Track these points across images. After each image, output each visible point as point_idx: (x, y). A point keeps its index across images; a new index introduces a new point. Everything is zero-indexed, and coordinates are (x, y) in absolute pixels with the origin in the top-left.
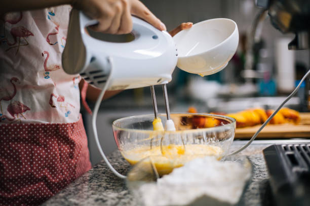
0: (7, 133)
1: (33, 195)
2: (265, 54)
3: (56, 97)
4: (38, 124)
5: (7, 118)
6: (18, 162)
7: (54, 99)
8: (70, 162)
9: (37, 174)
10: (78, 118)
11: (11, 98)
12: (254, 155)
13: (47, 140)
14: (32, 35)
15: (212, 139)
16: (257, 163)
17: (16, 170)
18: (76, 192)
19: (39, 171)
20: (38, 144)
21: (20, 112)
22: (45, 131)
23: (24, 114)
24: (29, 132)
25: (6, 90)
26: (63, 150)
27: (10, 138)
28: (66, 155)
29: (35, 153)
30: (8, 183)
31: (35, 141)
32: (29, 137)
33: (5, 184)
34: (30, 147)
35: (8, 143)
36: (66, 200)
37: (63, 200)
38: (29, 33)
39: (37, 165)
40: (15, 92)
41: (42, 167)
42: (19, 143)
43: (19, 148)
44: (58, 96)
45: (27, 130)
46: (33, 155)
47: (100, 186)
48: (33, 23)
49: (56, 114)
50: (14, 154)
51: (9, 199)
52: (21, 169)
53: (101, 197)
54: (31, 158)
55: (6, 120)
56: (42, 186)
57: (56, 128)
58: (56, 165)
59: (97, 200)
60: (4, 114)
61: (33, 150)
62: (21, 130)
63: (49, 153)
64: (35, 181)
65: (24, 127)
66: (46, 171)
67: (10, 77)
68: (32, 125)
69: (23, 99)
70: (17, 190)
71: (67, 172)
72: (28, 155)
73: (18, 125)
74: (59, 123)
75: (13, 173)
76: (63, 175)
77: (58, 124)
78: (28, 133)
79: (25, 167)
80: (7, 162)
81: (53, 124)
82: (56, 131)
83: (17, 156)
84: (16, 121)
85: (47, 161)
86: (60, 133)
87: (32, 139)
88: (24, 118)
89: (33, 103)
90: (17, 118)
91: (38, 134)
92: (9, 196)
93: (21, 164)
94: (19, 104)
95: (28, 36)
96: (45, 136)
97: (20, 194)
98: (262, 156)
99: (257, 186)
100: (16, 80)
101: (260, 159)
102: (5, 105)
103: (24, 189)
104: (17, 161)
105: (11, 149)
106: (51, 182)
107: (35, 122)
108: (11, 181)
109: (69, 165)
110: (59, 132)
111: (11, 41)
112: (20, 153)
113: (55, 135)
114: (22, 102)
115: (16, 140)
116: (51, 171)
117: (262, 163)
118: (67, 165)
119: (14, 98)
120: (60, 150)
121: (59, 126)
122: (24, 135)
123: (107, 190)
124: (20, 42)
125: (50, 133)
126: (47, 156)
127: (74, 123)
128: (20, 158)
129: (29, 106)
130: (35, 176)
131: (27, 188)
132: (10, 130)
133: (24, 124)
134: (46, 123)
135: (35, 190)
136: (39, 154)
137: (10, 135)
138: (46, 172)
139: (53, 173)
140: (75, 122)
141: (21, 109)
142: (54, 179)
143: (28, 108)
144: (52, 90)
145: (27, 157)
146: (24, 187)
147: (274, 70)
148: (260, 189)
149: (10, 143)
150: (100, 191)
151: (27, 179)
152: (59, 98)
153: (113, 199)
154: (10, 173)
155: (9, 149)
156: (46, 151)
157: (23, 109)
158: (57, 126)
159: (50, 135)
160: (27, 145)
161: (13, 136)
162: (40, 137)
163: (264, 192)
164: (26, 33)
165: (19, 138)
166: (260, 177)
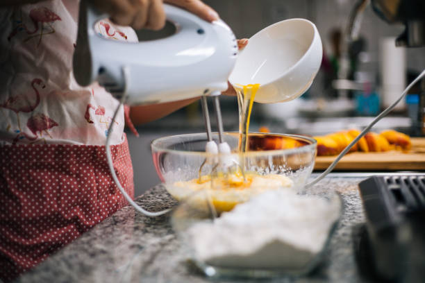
0: (26, 157)
1: (60, 242)
2: (365, 58)
3: (94, 108)
4: (68, 145)
5: (27, 136)
6: (40, 196)
7: (92, 112)
8: (111, 198)
9: (65, 213)
10: (122, 138)
11: (32, 109)
12: (346, 192)
13: (81, 168)
14: (59, 18)
15: (280, 167)
16: (351, 202)
17: (37, 207)
18: (104, 236)
19: (68, 209)
20: (68, 173)
21: (45, 128)
22: (78, 156)
23: (50, 131)
24: (56, 156)
25: (26, 98)
26: (102, 182)
27: (31, 164)
28: (105, 189)
29: (63, 186)
30: (26, 226)
31: (64, 169)
32: (56, 163)
33: (23, 226)
34: (57, 177)
35: (27, 171)
36: (91, 246)
37: (86, 246)
38: (55, 17)
39: (66, 201)
40: (38, 101)
41: (73, 205)
42: (42, 170)
43: (43, 177)
44: (97, 108)
45: (53, 153)
46: (61, 187)
47: (136, 228)
48: (59, 4)
49: (94, 132)
50: (36, 185)
51: (27, 246)
52: (44, 207)
53: (138, 243)
54: (58, 191)
55: (25, 139)
56: (72, 230)
57: (92, 152)
58: (91, 203)
59: (132, 247)
60: (22, 131)
61: (60, 180)
62: (46, 153)
63: (83, 186)
64: (62, 223)
65: (49, 149)
66: (78, 210)
67: (31, 78)
68: (60, 146)
69: (49, 111)
70: (38, 235)
71: (106, 212)
72: (54, 188)
73: (41, 145)
74: (97, 145)
75: (34, 211)
76: (100, 216)
77: (96, 147)
78: (55, 158)
79: (50, 204)
80: (25, 197)
81: (89, 147)
82: (92, 155)
83: (40, 189)
84: (39, 140)
85: (79, 196)
86: (98, 159)
87: (61, 166)
88: (50, 136)
89: (62, 116)
90: (41, 136)
91: (69, 159)
92: (27, 243)
93: (45, 199)
94: (43, 117)
95: (53, 20)
96: (78, 162)
97: (43, 241)
98: (358, 193)
99: (349, 232)
100: (39, 82)
101: (356, 197)
102: (24, 119)
103: (48, 234)
104: (39, 194)
105: (31, 178)
106: (84, 225)
107: (64, 143)
108: (30, 222)
109: (108, 203)
110: (97, 157)
111: (31, 28)
112: (43, 185)
113: (91, 161)
114: (47, 114)
115: (38, 167)
116: (84, 210)
117: (357, 203)
118: (106, 202)
119: (37, 109)
120: (97, 181)
121: (97, 149)
122: (50, 160)
123: (147, 234)
124: (43, 29)
125: (85, 158)
126: (80, 190)
127: (117, 146)
128: (44, 192)
129: (57, 120)
130: (63, 216)
131: (52, 233)
132: (30, 153)
133: (49, 145)
134: (80, 144)
135: (63, 235)
136: (69, 187)
137: (30, 160)
138: (78, 212)
139: (87, 213)
140: (119, 144)
141: (46, 125)
142: (89, 221)
143: (55, 123)
144: (88, 99)
145: (52, 190)
146: (48, 230)
147: (378, 80)
148: (353, 236)
149: (31, 171)
150: (137, 235)
151: (52, 220)
152: (97, 110)
153: (154, 245)
154: (30, 211)
155: (28, 178)
156: (79, 183)
157: (48, 123)
158: (94, 148)
159: (85, 161)
160: (53, 173)
161: (35, 160)
162: (71, 163)
163: (359, 240)
164: (51, 17)
165: (42, 164)
166: (354, 221)
